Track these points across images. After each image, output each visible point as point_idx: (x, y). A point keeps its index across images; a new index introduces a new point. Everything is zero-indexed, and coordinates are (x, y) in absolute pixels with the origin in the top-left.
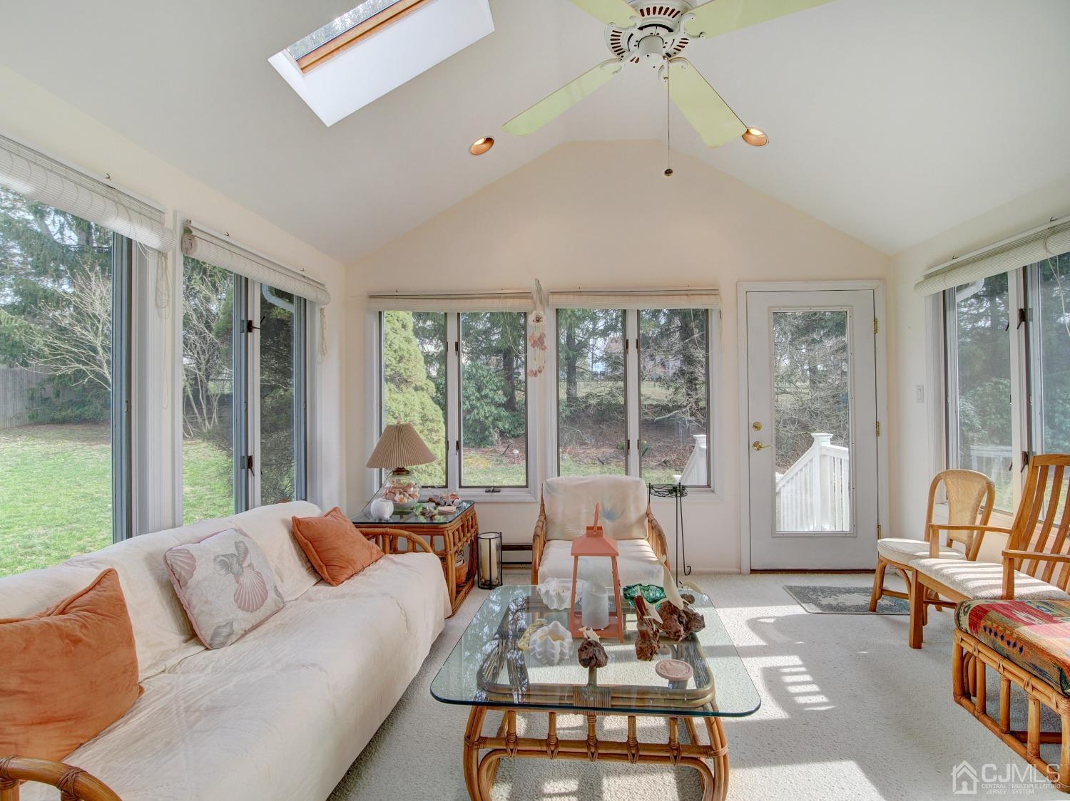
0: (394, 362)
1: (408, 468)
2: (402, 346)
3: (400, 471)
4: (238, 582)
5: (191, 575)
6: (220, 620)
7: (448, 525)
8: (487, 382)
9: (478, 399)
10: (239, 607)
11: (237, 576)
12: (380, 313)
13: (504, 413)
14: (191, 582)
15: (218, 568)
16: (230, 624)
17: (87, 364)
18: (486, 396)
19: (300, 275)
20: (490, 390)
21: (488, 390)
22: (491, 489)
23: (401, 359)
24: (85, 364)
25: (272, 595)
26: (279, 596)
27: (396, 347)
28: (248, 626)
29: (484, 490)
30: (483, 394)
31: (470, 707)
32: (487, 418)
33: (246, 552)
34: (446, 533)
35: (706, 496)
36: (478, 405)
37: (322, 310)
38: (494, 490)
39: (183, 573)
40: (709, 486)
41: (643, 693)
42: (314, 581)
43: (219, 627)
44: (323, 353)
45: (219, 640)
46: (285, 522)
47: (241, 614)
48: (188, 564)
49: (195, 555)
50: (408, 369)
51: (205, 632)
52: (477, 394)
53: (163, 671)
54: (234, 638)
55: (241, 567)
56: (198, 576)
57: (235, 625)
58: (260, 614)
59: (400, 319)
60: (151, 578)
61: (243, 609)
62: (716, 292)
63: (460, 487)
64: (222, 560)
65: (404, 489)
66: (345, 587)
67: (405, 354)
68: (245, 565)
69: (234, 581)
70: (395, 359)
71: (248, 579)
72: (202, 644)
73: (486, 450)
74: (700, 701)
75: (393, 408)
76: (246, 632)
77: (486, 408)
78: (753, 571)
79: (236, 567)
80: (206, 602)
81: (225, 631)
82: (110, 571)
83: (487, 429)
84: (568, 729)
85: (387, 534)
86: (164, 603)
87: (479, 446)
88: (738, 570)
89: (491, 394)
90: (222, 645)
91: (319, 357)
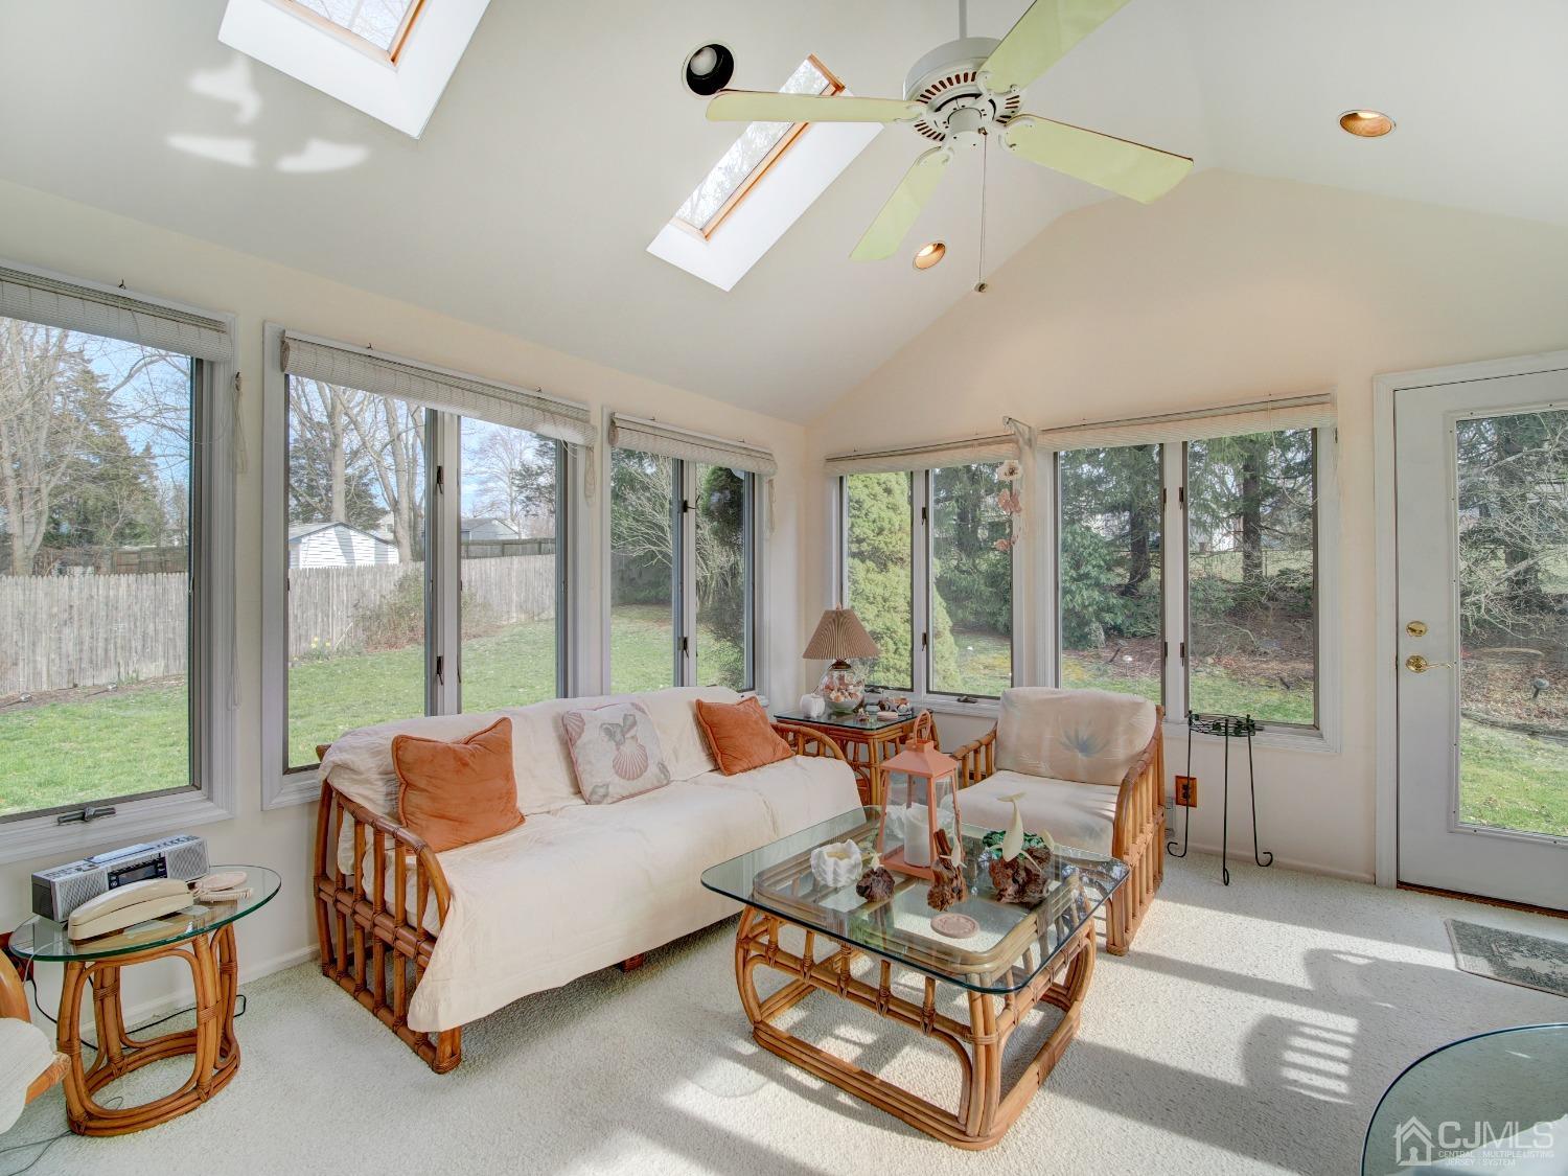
0: (871, 535)
1: (848, 662)
2: (883, 514)
3: (839, 665)
4: (618, 749)
5: (580, 737)
6: (598, 780)
7: (875, 732)
8: (1090, 554)
9: (1074, 580)
10: (617, 772)
11: (618, 744)
12: (841, 478)
13: (1114, 600)
14: (579, 742)
15: (603, 734)
16: (607, 786)
17: (659, 546)
18: (1087, 576)
19: (740, 448)
20: (1094, 567)
21: (1090, 567)
22: (962, 699)
23: (881, 531)
24: (655, 544)
25: (653, 769)
26: (662, 772)
27: (872, 517)
28: (625, 794)
29: (957, 698)
30: (1082, 572)
31: (745, 905)
32: (1085, 607)
33: (634, 724)
34: (871, 741)
35: (1307, 743)
36: (1073, 588)
37: (771, 481)
38: (967, 699)
39: (574, 734)
40: (1316, 727)
41: (945, 953)
42: (711, 767)
43: (597, 786)
44: (772, 529)
45: (595, 798)
46: (690, 703)
47: (617, 779)
48: (579, 727)
49: (586, 721)
50: (891, 543)
51: (587, 789)
52: (1073, 573)
53: (548, 812)
54: (609, 800)
55: (624, 736)
56: (585, 737)
57: (611, 788)
58: (638, 785)
59: (882, 481)
60: (554, 735)
61: (620, 776)
62: (1327, 398)
63: (928, 691)
64: (607, 729)
65: (843, 686)
66: (740, 779)
67: (886, 525)
68: (628, 736)
69: (614, 747)
70: (873, 531)
71: (629, 748)
72: (583, 798)
73: (1086, 653)
74: (967, 968)
75: (867, 591)
76: (623, 798)
77: (1085, 593)
78: (1402, 885)
79: (618, 737)
80: (590, 762)
81: (602, 791)
82: (504, 719)
83: (1087, 623)
84: (912, 988)
85: (799, 732)
86: (561, 758)
87: (1076, 649)
88: (1368, 877)
89: (1094, 573)
90: (599, 803)
91: (767, 534)
